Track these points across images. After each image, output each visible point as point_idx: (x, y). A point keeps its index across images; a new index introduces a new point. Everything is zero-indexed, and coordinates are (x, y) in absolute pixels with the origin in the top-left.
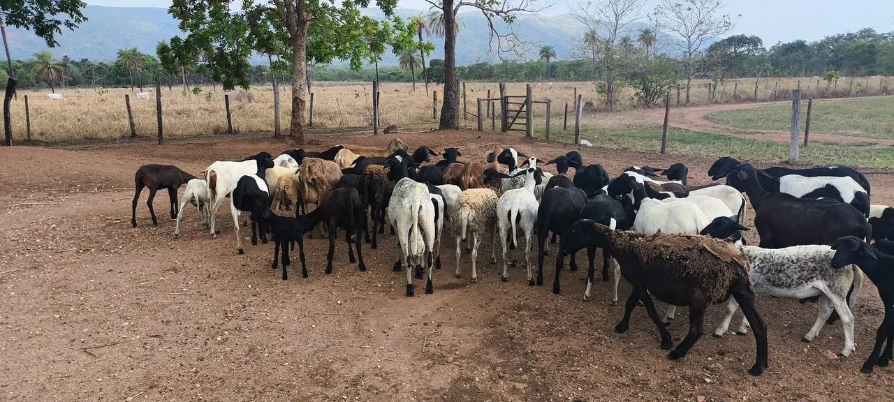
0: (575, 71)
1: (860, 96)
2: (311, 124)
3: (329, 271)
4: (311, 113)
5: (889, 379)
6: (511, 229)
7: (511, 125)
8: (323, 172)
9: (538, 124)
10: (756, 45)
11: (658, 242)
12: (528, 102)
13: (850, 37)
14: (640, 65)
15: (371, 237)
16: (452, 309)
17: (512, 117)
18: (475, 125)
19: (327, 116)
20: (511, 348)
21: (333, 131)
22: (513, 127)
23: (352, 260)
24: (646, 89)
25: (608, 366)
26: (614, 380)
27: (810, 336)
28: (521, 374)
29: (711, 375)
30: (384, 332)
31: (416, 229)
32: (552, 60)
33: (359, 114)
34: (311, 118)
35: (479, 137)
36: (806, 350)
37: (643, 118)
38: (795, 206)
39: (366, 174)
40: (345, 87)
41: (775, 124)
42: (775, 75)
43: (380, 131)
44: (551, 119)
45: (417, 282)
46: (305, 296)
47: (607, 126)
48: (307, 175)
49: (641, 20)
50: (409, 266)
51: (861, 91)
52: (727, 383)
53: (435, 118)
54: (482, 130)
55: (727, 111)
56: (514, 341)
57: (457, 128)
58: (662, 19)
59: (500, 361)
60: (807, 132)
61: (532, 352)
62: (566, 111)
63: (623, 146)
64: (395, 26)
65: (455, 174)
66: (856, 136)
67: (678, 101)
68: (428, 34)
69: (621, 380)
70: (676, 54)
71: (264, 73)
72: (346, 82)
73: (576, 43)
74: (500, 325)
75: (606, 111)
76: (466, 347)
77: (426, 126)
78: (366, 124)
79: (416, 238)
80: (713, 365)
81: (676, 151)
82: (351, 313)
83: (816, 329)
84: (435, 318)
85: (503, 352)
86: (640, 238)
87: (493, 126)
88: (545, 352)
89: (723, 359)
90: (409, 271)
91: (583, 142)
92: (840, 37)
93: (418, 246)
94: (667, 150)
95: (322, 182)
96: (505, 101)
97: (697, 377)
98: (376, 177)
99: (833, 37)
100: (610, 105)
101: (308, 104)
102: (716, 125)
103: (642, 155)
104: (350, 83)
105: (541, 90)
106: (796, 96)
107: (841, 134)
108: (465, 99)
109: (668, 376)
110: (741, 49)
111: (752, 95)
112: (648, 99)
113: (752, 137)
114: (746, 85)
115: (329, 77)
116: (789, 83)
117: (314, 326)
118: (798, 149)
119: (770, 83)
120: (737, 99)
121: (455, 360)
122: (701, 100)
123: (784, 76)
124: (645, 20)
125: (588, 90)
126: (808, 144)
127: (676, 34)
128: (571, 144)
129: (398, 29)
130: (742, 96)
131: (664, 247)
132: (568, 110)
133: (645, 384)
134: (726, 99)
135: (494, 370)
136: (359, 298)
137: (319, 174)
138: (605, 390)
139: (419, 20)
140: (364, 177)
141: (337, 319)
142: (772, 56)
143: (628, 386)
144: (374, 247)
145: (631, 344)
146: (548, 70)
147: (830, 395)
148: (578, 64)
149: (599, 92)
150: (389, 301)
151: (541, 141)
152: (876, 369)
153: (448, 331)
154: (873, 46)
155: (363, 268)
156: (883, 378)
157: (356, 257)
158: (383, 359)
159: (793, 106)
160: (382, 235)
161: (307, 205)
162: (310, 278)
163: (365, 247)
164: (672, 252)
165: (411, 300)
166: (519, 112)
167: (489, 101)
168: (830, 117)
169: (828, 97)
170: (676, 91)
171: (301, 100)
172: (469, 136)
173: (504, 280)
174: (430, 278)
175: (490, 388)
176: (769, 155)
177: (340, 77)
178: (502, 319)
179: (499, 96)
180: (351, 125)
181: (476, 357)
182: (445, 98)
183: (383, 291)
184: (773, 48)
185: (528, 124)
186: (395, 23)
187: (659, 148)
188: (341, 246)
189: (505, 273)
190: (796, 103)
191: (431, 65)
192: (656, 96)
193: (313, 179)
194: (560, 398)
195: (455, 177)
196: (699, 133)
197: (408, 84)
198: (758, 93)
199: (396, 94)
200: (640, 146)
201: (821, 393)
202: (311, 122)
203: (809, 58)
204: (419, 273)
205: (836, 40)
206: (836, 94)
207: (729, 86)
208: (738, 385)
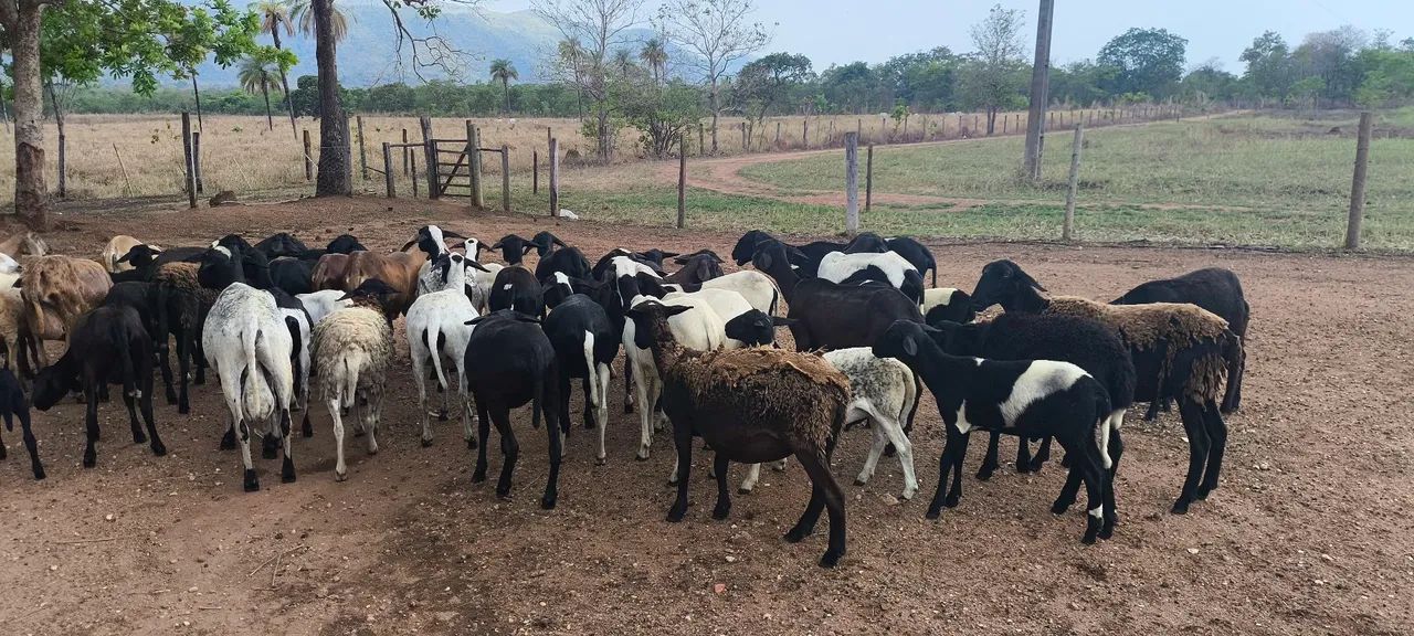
0: (549, 101)
1: (936, 140)
2: (62, 193)
3: (90, 461)
4: (62, 172)
5: (959, 523)
6: (430, 359)
7: (445, 188)
8: (73, 281)
9: (489, 185)
10: (803, 68)
11: (719, 362)
12: (470, 149)
13: (922, 58)
14: (645, 94)
15: (178, 393)
16: (329, 505)
17: (445, 175)
18: (382, 188)
19: (97, 177)
20: (435, 556)
21: (109, 204)
22: (449, 190)
23: (139, 438)
24: (655, 131)
25: (589, 560)
26: (597, 582)
27: (864, 477)
28: (450, 596)
29: (735, 550)
30: (199, 561)
31: (254, 372)
32: (512, 82)
33: (161, 173)
34: (62, 182)
35: (390, 209)
36: (859, 497)
37: (653, 175)
38: (835, 296)
39: (161, 280)
40: (135, 124)
41: (831, 180)
42: (829, 111)
43: (202, 203)
44: (511, 178)
45: (265, 464)
46: (37, 514)
47: (601, 188)
48: (40, 289)
49: (639, 26)
50: (245, 438)
51: (937, 133)
52: (757, 559)
53: (309, 177)
54: (394, 197)
55: (768, 163)
56: (439, 543)
57: (349, 195)
58: (670, 26)
59: (413, 580)
60: (868, 192)
61: (469, 557)
62: (535, 165)
63: (624, 218)
64: (218, 17)
65: (333, 271)
66: (931, 196)
67: (702, 148)
68: (290, 32)
69: (607, 578)
70: (696, 79)
72: (136, 115)
73: (545, 57)
74: (415, 520)
75: (596, 163)
76: (352, 566)
77: (291, 191)
78: (175, 190)
79: (256, 386)
80: (737, 536)
81: (700, 222)
82: (133, 535)
83: (870, 466)
84: (298, 524)
85: (420, 564)
86: (694, 359)
87: (415, 189)
88: (490, 554)
89: (751, 525)
90: (246, 448)
91: (563, 213)
92: (910, 58)
93: (261, 400)
94: (687, 221)
95: (73, 300)
96: (431, 148)
97: (715, 556)
98: (179, 284)
99: (901, 58)
100: (603, 155)
101: (51, 156)
102: (752, 184)
103: (652, 231)
104: (146, 116)
105: (494, 130)
106: (850, 141)
107: (912, 192)
108: (362, 144)
109: (677, 561)
110: (785, 74)
111: (801, 139)
112: (659, 144)
113: (800, 200)
114: (792, 126)
115: (101, 106)
116: (848, 123)
117: (54, 568)
118: (857, 214)
119: (822, 123)
120: (780, 146)
121: (331, 591)
122: (733, 148)
123: (842, 113)
124: (647, 26)
125: (569, 132)
126: (872, 208)
127: (692, 48)
128: (545, 217)
129: (223, 23)
130: (788, 142)
131: (728, 369)
132: (540, 163)
133: (642, 579)
134: (765, 146)
135: (402, 597)
136: (150, 506)
137: (65, 285)
138: (582, 598)
139: (271, 9)
140: (157, 286)
141: (105, 548)
142: (825, 84)
143: (617, 586)
144: (184, 409)
145: (625, 520)
146: (506, 99)
147: (888, 555)
148: (553, 92)
149: (586, 135)
150: (210, 503)
151: (497, 213)
152: (944, 511)
153: (320, 544)
154: (948, 72)
155: (159, 449)
156: (952, 522)
157: (145, 431)
158: (195, 608)
159: (848, 156)
160: (201, 387)
161: (41, 342)
162: (50, 479)
163: (163, 413)
164: (741, 378)
165: (253, 497)
166: (457, 166)
167: (405, 147)
168: (899, 169)
169: (897, 142)
170: (698, 134)
171: (35, 150)
172: (372, 206)
173: (426, 444)
174: (288, 453)
175: (393, 628)
176: (822, 225)
177: (125, 106)
178: (420, 509)
179: (421, 141)
180: (144, 192)
181: (368, 581)
182: (324, 143)
183: (200, 488)
184: (826, 73)
185: (474, 185)
186: (217, 12)
187: (676, 219)
188: (113, 415)
189: (425, 434)
190: (851, 151)
191: (300, 85)
192: (671, 142)
193: (52, 296)
194: (511, 624)
195: (333, 277)
196: (731, 195)
197: (258, 118)
198: (807, 137)
199: (236, 135)
200: (649, 217)
201: (877, 555)
202: (62, 189)
203: (873, 86)
204: (270, 447)
205: (905, 62)
206: (906, 139)
207: (770, 127)
208: (770, 559)
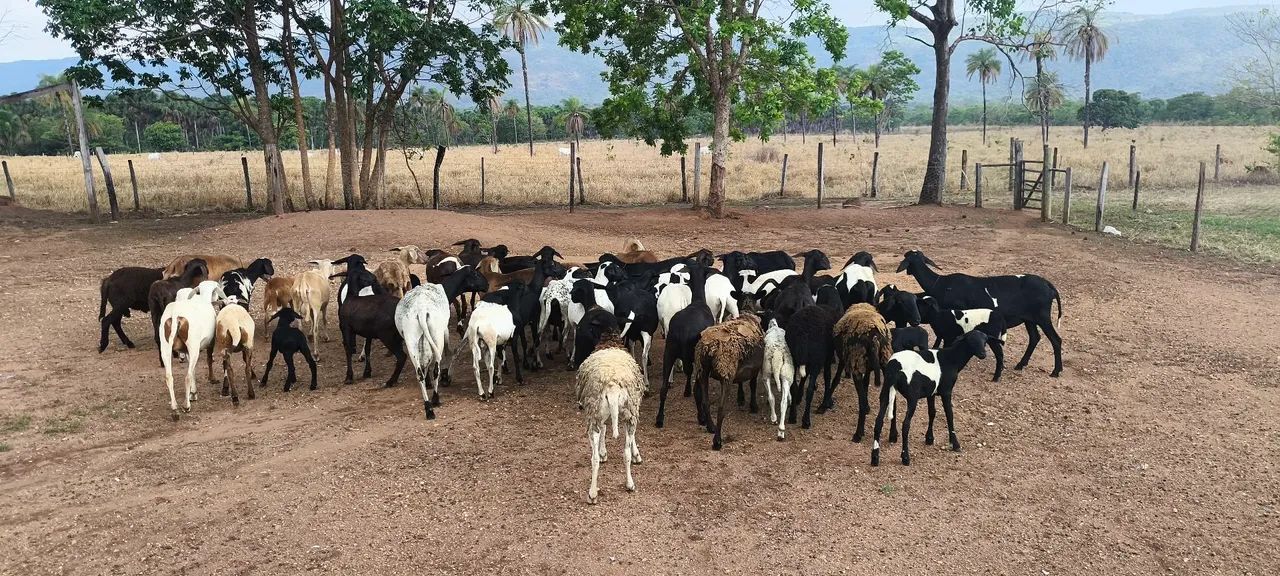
2: (782, 192)
7: (1026, 201)
12: (1045, 169)
17: (1028, 190)
22: (1028, 204)
35: (964, 217)
54: (980, 206)
57: (940, 204)
71: (839, 116)
72: (960, 126)
91: (1109, 229)
96: (1019, 168)
104: (966, 128)
166: (1036, 183)
171: (720, 167)
172: (953, 214)
185: (1045, 200)
202: (782, 190)
